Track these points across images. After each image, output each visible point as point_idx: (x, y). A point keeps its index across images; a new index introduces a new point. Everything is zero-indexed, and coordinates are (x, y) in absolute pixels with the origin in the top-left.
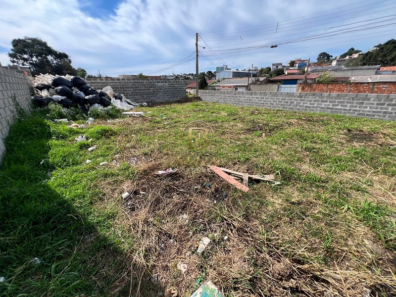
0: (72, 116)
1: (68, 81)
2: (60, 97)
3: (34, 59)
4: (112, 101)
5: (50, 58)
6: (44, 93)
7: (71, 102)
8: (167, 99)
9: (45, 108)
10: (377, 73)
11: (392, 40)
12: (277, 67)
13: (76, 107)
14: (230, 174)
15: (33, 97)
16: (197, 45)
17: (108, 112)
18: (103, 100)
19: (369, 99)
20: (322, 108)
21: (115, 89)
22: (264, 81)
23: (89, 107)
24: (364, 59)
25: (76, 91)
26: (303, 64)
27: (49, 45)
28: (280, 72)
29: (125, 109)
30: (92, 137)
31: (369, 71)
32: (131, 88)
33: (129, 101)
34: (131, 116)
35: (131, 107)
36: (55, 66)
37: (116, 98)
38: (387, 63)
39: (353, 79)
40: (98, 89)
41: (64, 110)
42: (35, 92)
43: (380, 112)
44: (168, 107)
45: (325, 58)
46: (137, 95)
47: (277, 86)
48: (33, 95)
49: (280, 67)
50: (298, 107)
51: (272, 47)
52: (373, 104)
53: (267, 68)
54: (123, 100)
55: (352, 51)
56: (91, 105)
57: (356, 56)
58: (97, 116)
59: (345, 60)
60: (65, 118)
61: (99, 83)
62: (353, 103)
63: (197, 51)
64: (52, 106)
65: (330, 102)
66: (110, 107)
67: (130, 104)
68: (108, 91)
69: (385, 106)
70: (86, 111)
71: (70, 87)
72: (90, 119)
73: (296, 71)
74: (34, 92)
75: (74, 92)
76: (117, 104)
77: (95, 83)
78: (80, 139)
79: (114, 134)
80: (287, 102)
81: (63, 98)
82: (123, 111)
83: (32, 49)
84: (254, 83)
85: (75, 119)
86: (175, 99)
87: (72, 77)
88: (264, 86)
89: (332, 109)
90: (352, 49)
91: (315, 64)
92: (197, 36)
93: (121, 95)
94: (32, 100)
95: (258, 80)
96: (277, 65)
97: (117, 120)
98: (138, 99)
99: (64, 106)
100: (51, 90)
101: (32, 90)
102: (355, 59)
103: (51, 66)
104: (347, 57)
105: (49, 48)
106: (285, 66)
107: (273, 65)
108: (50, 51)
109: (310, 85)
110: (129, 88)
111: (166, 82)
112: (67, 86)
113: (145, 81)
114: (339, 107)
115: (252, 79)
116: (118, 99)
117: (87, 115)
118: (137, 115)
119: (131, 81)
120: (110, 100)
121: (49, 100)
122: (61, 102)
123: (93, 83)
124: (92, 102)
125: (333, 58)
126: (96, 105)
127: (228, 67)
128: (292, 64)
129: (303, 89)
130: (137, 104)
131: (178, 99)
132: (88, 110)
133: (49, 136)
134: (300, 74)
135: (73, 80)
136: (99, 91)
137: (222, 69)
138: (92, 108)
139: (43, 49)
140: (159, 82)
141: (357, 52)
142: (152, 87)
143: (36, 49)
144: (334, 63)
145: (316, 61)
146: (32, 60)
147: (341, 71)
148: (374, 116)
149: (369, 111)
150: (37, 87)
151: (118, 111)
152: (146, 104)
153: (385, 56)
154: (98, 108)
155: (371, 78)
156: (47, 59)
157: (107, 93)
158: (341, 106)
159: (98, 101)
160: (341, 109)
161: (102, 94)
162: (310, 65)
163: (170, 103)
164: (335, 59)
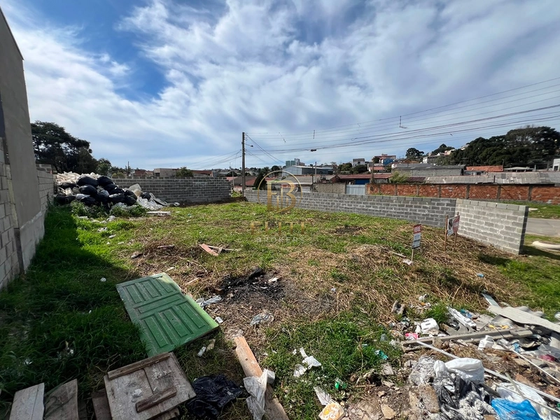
0: (92, 214)
1: (94, 181)
2: (83, 196)
3: (42, 147)
4: (138, 200)
5: (63, 145)
6: (68, 192)
7: (94, 200)
8: (205, 198)
9: (67, 206)
10: (463, 173)
11: (480, 138)
12: (359, 163)
13: (99, 205)
14: (212, 249)
15: (55, 196)
16: (243, 143)
17: (131, 211)
18: (129, 199)
19: (392, 201)
20: (359, 209)
21: (144, 187)
22: (331, 180)
23: (111, 206)
24: (455, 157)
25: (101, 190)
26: (389, 160)
27: (66, 131)
28: (362, 169)
29: (152, 208)
30: (113, 229)
31: (454, 170)
32: (163, 186)
33: (158, 200)
34: (155, 215)
35: (160, 206)
36: (69, 155)
37: (143, 196)
38: (480, 163)
39: (428, 179)
40: (124, 187)
41: (85, 208)
42: (59, 190)
43: (403, 213)
44: (201, 207)
45: (414, 154)
46: (169, 194)
47: (344, 186)
48: (55, 194)
49: (362, 163)
50: (338, 208)
51: (312, 151)
52: (396, 205)
53: (347, 164)
54: (151, 199)
55: (443, 148)
56: (114, 204)
57: (449, 153)
58: (118, 214)
59: (437, 157)
60: (84, 215)
61: (126, 181)
62: (381, 204)
63: (244, 150)
64: (74, 204)
65: (364, 203)
66: (135, 206)
67: (158, 203)
68: (135, 189)
69: (405, 207)
70: (107, 209)
71: (95, 186)
72: (112, 217)
73: (381, 168)
74: (57, 190)
75: (98, 191)
76: (144, 203)
77: (121, 181)
78: (101, 230)
79: (134, 227)
80: (329, 203)
81: (87, 196)
82: (149, 210)
83: (42, 135)
84: (320, 182)
85: (95, 217)
86: (215, 199)
87: (98, 176)
88: (330, 186)
89: (367, 210)
90: (444, 146)
91: (403, 160)
92: (243, 135)
93: (150, 194)
94: (55, 198)
95: (324, 179)
96: (359, 161)
97: (140, 218)
98: (170, 199)
99: (86, 205)
100: (75, 189)
101: (56, 188)
102: (447, 156)
103: (64, 155)
104: (439, 155)
105: (67, 134)
106: (368, 162)
107: (354, 160)
108: (66, 138)
109: (379, 185)
110: (160, 186)
111: (205, 181)
112: (92, 185)
113: (180, 180)
114: (371, 208)
115: (317, 177)
116: (145, 198)
117: (108, 213)
118: (163, 214)
119: (164, 179)
120: (136, 198)
121: (72, 198)
122: (84, 201)
123: (119, 181)
124: (115, 201)
125: (425, 154)
126: (120, 203)
127: (301, 161)
128: (377, 160)
129: (372, 189)
130: (167, 204)
131: (219, 199)
132: (110, 209)
133: (76, 227)
134: (386, 172)
135: (100, 180)
136: (124, 190)
137: (293, 163)
138: (114, 207)
139: (57, 136)
140: (197, 181)
141: (449, 149)
142: (187, 186)
143: (48, 134)
144: (425, 160)
145: (405, 157)
146: (38, 148)
147: (424, 170)
148: (399, 216)
149: (395, 212)
150: (61, 186)
151: (143, 210)
152: (178, 204)
153: (475, 154)
154: (122, 206)
155: (446, 179)
156: (59, 146)
157: (134, 192)
158: (373, 207)
159: (122, 200)
160: (373, 210)
161: (129, 193)
162: (396, 162)
163: (206, 203)
164: (427, 155)
